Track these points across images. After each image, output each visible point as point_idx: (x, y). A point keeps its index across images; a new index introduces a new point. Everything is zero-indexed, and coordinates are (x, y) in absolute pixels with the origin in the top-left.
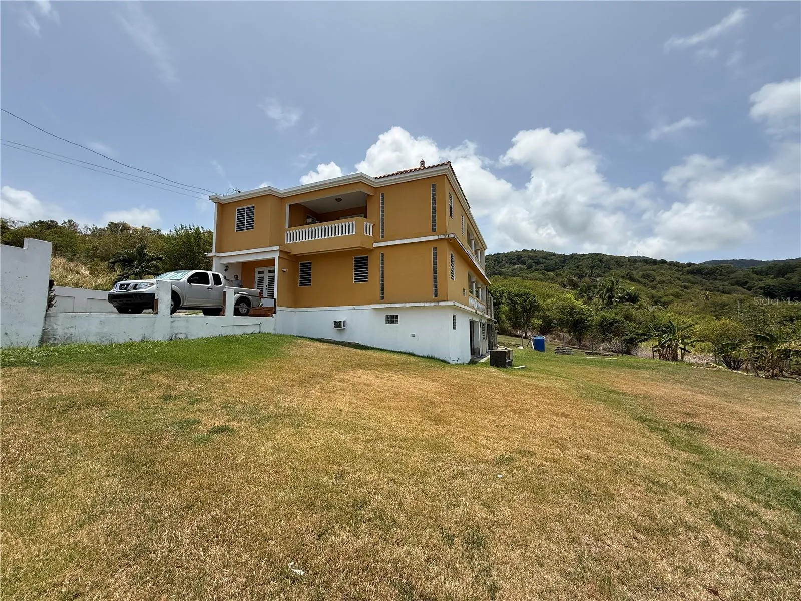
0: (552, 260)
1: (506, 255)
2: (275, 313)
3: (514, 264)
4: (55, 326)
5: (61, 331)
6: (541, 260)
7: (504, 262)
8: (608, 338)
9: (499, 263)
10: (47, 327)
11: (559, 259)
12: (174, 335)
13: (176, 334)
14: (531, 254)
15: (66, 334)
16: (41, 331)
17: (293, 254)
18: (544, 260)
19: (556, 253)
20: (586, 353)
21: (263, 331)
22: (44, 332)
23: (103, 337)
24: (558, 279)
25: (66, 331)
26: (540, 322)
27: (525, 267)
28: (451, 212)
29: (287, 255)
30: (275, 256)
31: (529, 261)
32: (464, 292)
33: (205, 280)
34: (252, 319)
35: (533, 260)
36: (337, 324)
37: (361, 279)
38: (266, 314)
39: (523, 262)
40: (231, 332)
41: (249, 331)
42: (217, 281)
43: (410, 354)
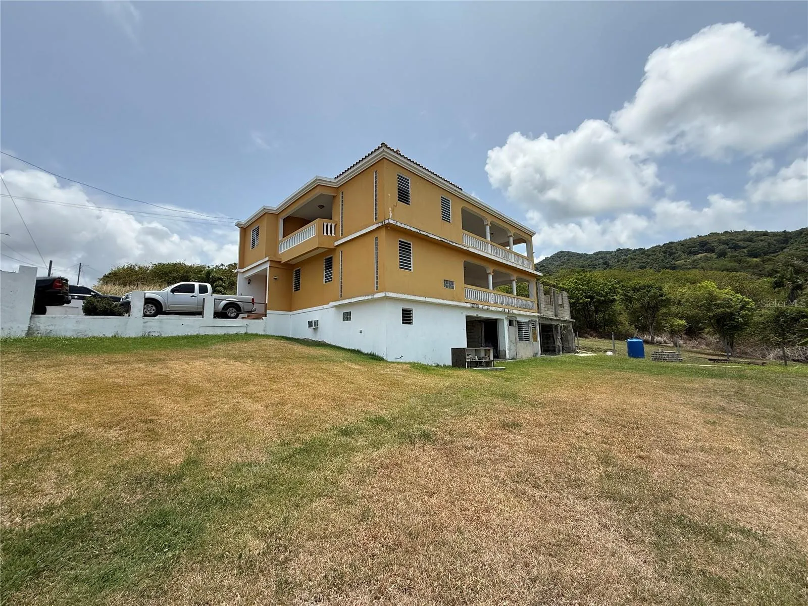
0: (762, 241)
1: (681, 244)
2: (265, 316)
3: (696, 253)
4: (38, 324)
5: (43, 327)
6: (740, 243)
7: (680, 252)
8: (790, 341)
9: (671, 254)
10: (32, 324)
11: (776, 238)
12: (147, 333)
13: (149, 332)
14: (724, 238)
15: (47, 330)
16: (27, 328)
17: (282, 262)
18: (749, 243)
19: (769, 231)
20: (710, 360)
21: (249, 332)
22: (29, 329)
23: (78, 333)
24: (766, 266)
25: (47, 328)
26: (683, 322)
27: (714, 255)
28: (404, 196)
29: (276, 264)
30: (267, 265)
31: (721, 247)
32: (448, 284)
33: (191, 289)
34: (238, 322)
35: (728, 245)
36: (310, 324)
37: (329, 279)
38: (259, 317)
39: (710, 249)
40: (210, 332)
41: (233, 331)
42: (203, 290)
43: (358, 352)
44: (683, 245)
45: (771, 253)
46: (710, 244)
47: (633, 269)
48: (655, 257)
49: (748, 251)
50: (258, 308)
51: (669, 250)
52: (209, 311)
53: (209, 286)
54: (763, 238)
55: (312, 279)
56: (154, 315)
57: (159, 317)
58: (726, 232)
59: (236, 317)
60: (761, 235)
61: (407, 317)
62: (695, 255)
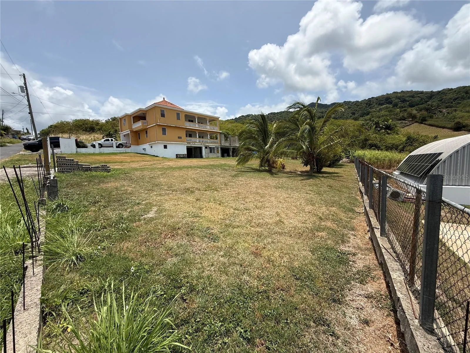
1: (377, 99)
2: (131, 147)
6: (407, 98)
7: (374, 104)
9: (370, 105)
11: (426, 95)
13: (101, 152)
14: (399, 95)
17: (134, 131)
18: (411, 98)
21: (127, 152)
27: (391, 106)
28: (163, 115)
29: (132, 131)
30: (129, 132)
31: (396, 101)
32: (180, 138)
33: (108, 140)
34: (123, 149)
35: (400, 99)
36: (143, 149)
37: (147, 137)
38: (129, 147)
39: (390, 102)
40: (116, 152)
41: (122, 152)
42: (112, 140)
43: (154, 156)
44: (377, 100)
45: (420, 104)
46: (391, 99)
47: (348, 114)
48: (361, 107)
49: (409, 103)
50: (128, 145)
51: (369, 102)
52: (115, 146)
53: (113, 139)
54: (419, 95)
55: (143, 136)
56: (101, 148)
57: (102, 148)
58: (402, 92)
59: (122, 148)
60: (419, 94)
61: (165, 147)
62: (382, 105)
